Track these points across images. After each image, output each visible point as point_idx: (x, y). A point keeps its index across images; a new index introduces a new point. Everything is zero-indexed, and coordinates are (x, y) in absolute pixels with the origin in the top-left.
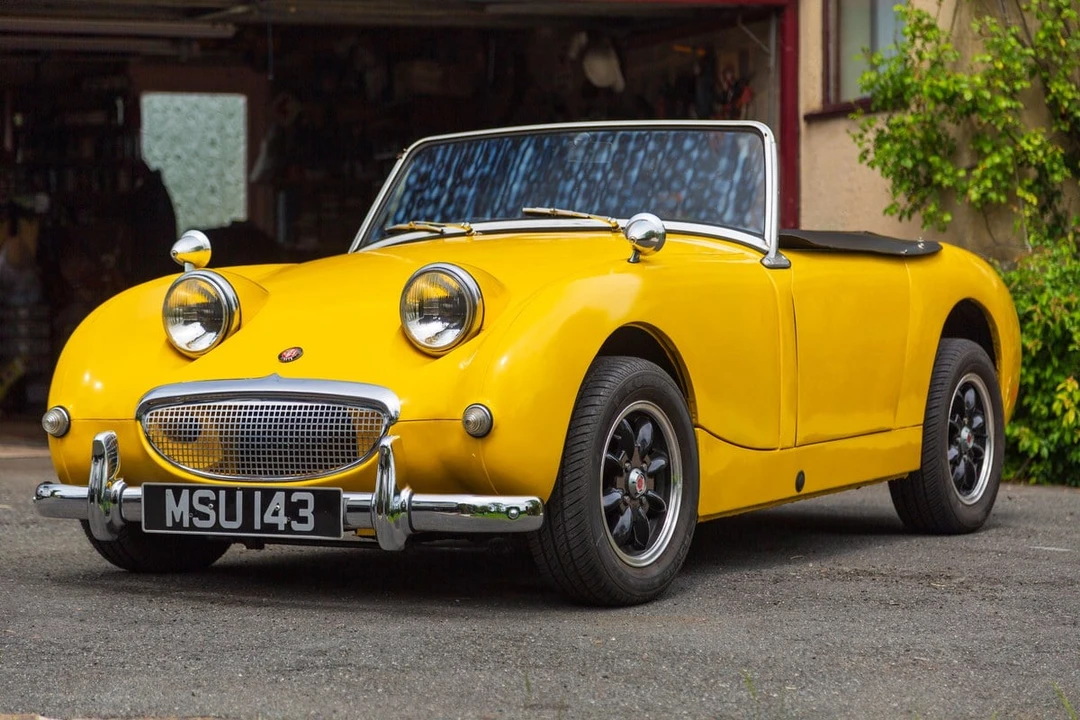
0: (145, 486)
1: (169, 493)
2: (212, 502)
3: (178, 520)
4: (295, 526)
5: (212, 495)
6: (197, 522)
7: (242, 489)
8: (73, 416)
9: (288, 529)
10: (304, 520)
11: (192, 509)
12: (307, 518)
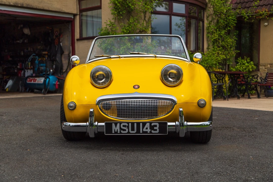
0: (106, 123)
1: (113, 124)
2: (127, 126)
3: (116, 131)
4: (153, 132)
5: (127, 125)
6: (122, 131)
7: (136, 123)
8: (77, 104)
9: (151, 132)
10: (156, 130)
11: (120, 128)
12: (157, 129)
